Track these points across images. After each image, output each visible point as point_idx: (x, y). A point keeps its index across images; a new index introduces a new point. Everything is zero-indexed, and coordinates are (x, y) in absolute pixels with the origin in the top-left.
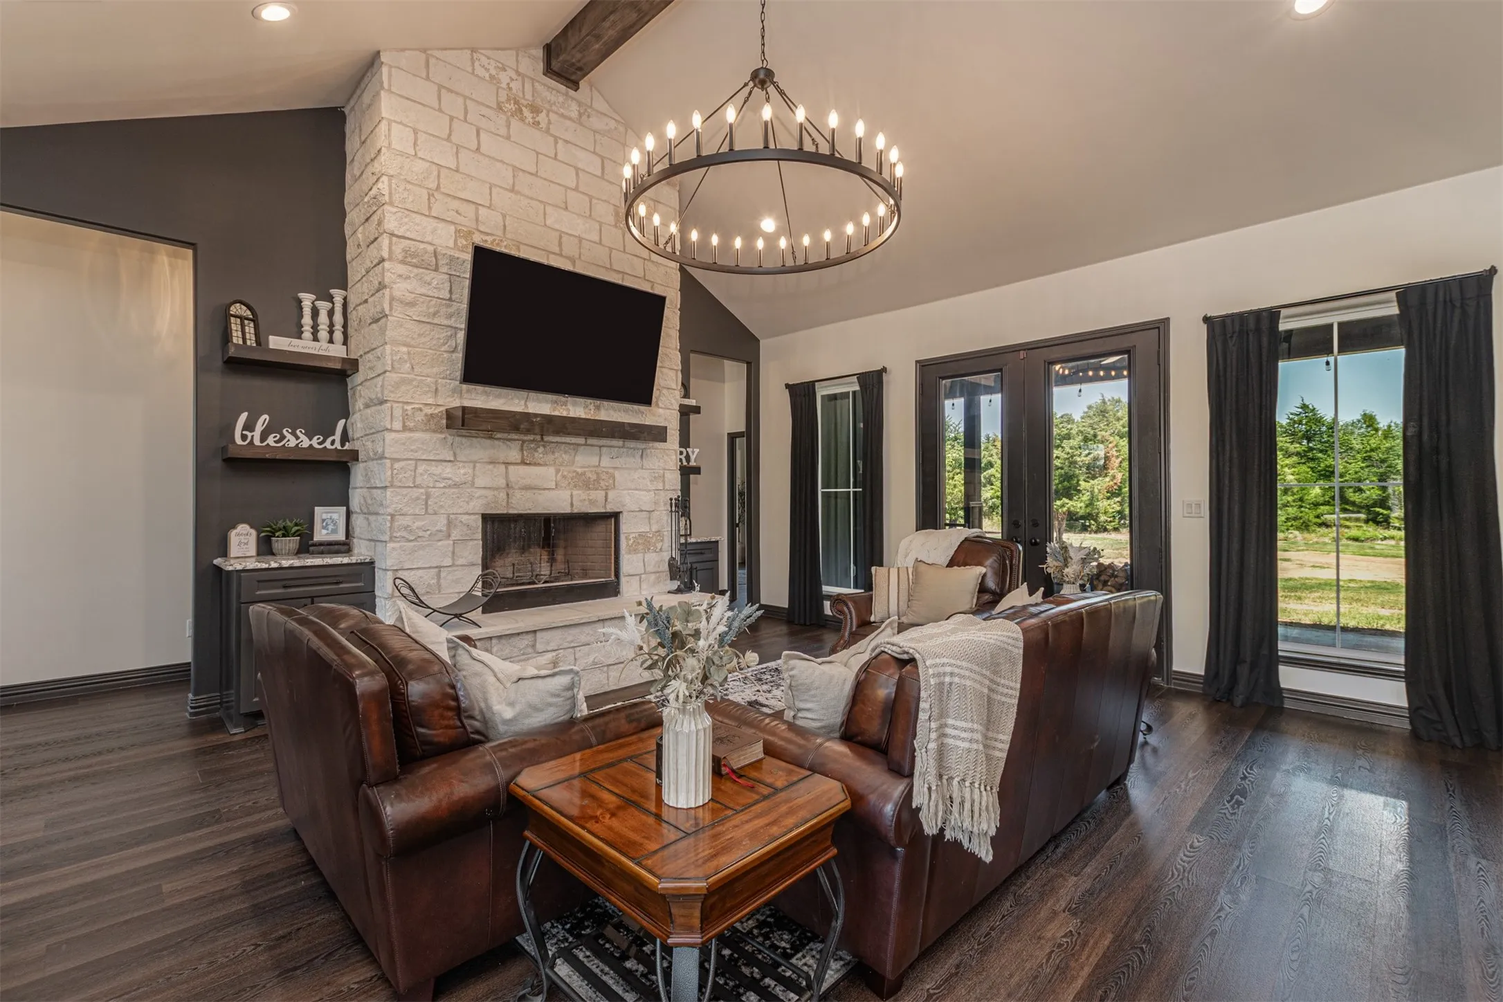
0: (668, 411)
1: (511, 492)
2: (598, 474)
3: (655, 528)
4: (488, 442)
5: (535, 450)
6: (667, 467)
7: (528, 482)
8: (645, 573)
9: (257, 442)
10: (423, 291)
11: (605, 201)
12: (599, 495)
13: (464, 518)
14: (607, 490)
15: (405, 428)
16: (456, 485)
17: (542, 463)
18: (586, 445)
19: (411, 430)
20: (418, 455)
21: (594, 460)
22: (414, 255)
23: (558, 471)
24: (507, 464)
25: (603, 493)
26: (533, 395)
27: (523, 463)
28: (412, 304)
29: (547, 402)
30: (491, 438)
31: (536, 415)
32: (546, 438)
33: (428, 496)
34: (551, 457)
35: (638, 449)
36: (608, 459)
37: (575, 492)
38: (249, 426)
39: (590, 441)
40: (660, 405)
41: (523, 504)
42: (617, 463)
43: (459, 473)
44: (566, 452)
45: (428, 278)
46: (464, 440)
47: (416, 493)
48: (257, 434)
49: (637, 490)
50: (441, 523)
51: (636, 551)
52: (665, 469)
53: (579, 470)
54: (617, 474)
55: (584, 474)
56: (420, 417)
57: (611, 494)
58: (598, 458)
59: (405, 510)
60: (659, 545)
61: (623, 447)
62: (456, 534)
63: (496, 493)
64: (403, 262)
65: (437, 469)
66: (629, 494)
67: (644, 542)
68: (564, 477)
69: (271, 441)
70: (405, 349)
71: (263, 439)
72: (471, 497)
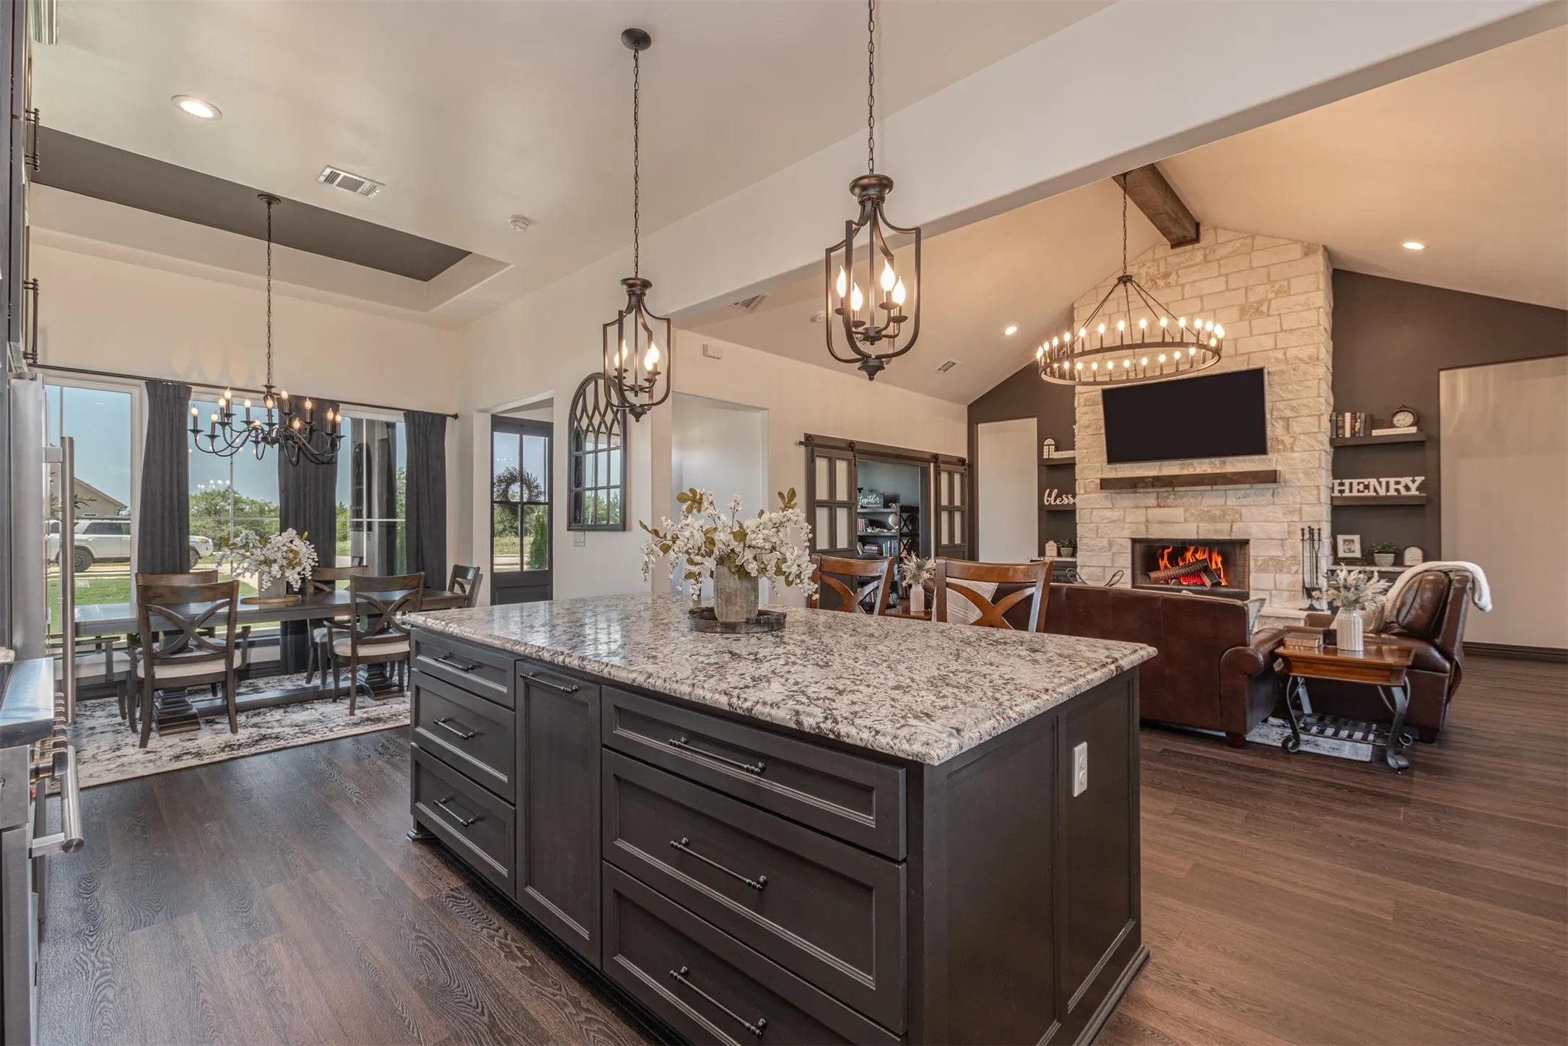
0: (1307, 453)
1: (1149, 525)
2: (1223, 511)
3: (1289, 553)
4: (1133, 495)
5: (1168, 497)
6: (1304, 502)
7: (1162, 518)
8: (1275, 589)
9: (1053, 503)
10: (1095, 418)
11: (1230, 306)
12: (1225, 526)
13: (1118, 540)
14: (1232, 522)
15: (1086, 492)
16: (1114, 522)
17: (1173, 505)
18: (1212, 490)
19: (1089, 493)
20: (1092, 506)
21: (1221, 501)
22: (1089, 401)
23: (1186, 511)
24: (1147, 508)
25: (1229, 525)
26: (1165, 463)
27: (1159, 506)
28: (1088, 427)
29: (1177, 465)
30: (1135, 492)
31: (1148, 477)
32: (1176, 489)
33: (1098, 528)
34: (1179, 502)
35: (1269, 489)
36: (1234, 499)
37: (1201, 525)
38: (1050, 496)
39: (1215, 487)
40: (1295, 448)
41: (1157, 533)
42: (1245, 501)
43: (1116, 514)
44: (1193, 497)
45: (1097, 410)
46: (1118, 496)
47: (1092, 525)
48: (1052, 499)
49: (1265, 521)
50: (1105, 542)
51: (1265, 571)
52: (1302, 503)
53: (1205, 509)
54: (1244, 511)
55: (1210, 511)
56: (1093, 486)
57: (1235, 526)
58: (1223, 499)
59: (1087, 535)
60: (1294, 569)
61: (1251, 488)
62: (1114, 549)
63: (1138, 526)
64: (1085, 406)
65: (1102, 513)
66: (1257, 526)
67: (1277, 565)
68: (1192, 514)
69: (1058, 502)
70: (1085, 451)
71: (1055, 501)
72: (1123, 529)
